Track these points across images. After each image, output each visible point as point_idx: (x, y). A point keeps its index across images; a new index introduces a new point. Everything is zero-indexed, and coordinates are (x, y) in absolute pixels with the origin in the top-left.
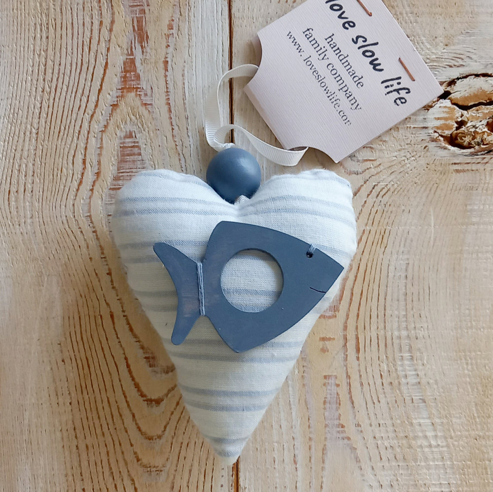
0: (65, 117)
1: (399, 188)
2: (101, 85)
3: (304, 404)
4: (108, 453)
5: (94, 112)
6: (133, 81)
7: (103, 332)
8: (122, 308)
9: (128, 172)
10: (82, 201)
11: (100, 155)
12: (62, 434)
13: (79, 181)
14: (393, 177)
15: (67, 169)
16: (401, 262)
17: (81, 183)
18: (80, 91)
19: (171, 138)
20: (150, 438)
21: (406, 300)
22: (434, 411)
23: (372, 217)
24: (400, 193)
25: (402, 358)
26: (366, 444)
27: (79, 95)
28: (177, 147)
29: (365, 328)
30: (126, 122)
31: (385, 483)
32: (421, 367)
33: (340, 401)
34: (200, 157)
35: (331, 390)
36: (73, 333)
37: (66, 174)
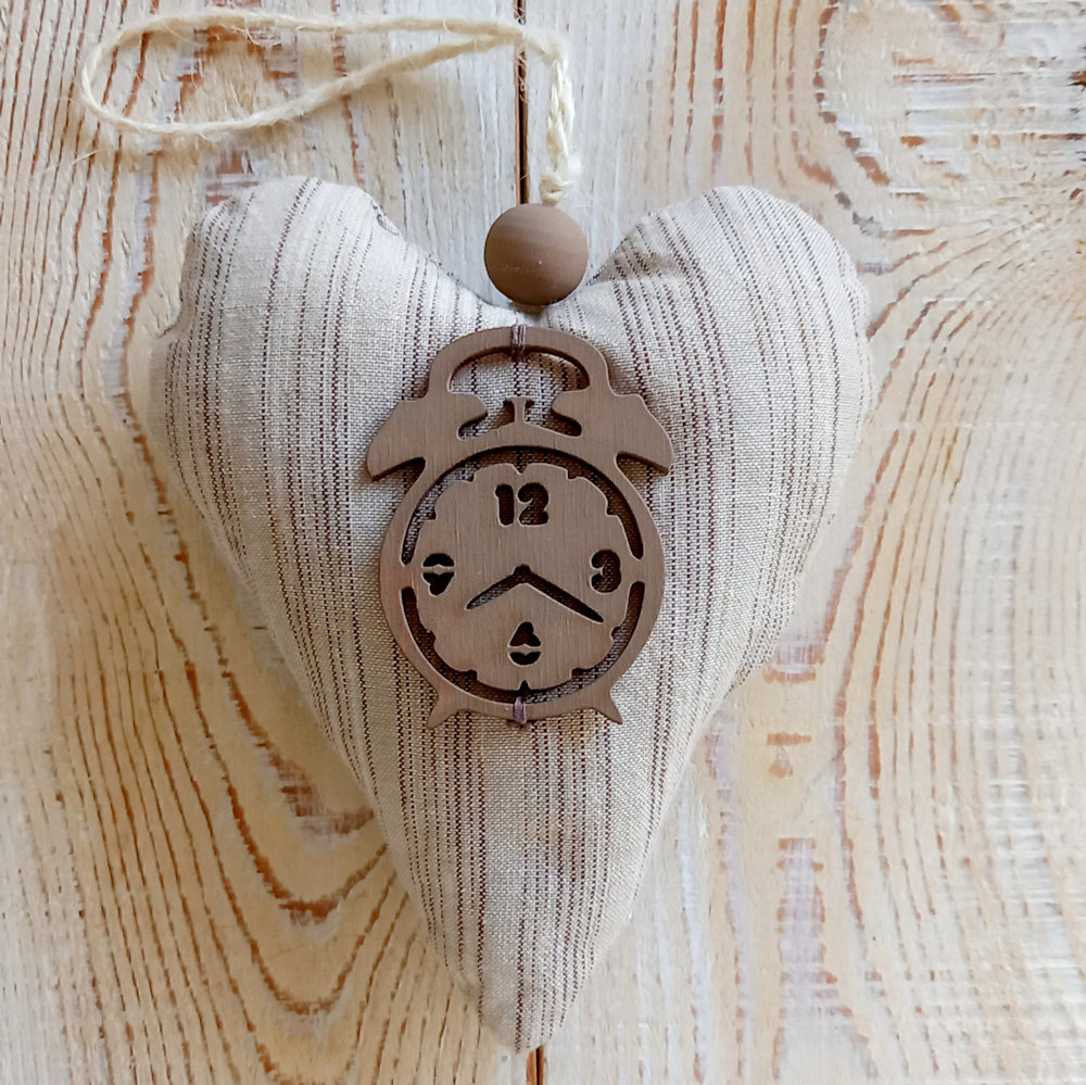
0: (49, 113)
1: (997, 313)
3: (723, 915)
4: (186, 1047)
5: (132, 99)
7: (167, 719)
8: (220, 653)
10: (103, 355)
11: (150, 221)
12: (62, 998)
13: (94, 298)
14: (980, 278)
15: (59, 262)
16: (1001, 523)
17: (98, 301)
18: (91, 38)
19: (351, 170)
20: (301, 1009)
21: (1011, 630)
23: (918, 394)
24: (999, 325)
25: (999, 793)
26: (894, 1026)
29: (895, 709)
32: (1050, 817)
33: (823, 909)
34: (431, 225)
35: (799, 881)
36: (84, 722)
37: (56, 277)
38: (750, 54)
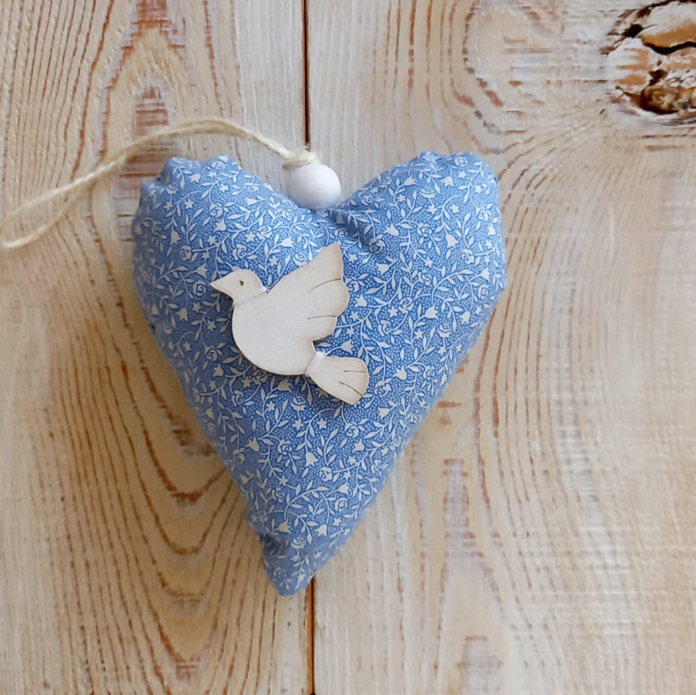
0: (52, 66)
1: (561, 175)
2: (108, 17)
3: (414, 501)
5: (97, 59)
6: (156, 10)
7: (111, 393)
8: (140, 356)
11: (105, 124)
12: (51, 545)
13: (75, 164)
14: (552, 156)
15: (56, 145)
16: (564, 288)
17: (77, 166)
18: (76, 26)
19: (214, 97)
20: (182, 552)
21: (569, 345)
22: (611, 514)
23: (519, 218)
24: (562, 181)
25: (563, 434)
26: (507, 562)
27: (74, 32)
28: (223, 111)
29: (507, 388)
30: (145, 75)
31: (537, 622)
32: (592, 448)
33: (468, 498)
34: (257, 127)
35: (455, 482)
36: (66, 394)
37: (55, 153)
38: (428, 37)
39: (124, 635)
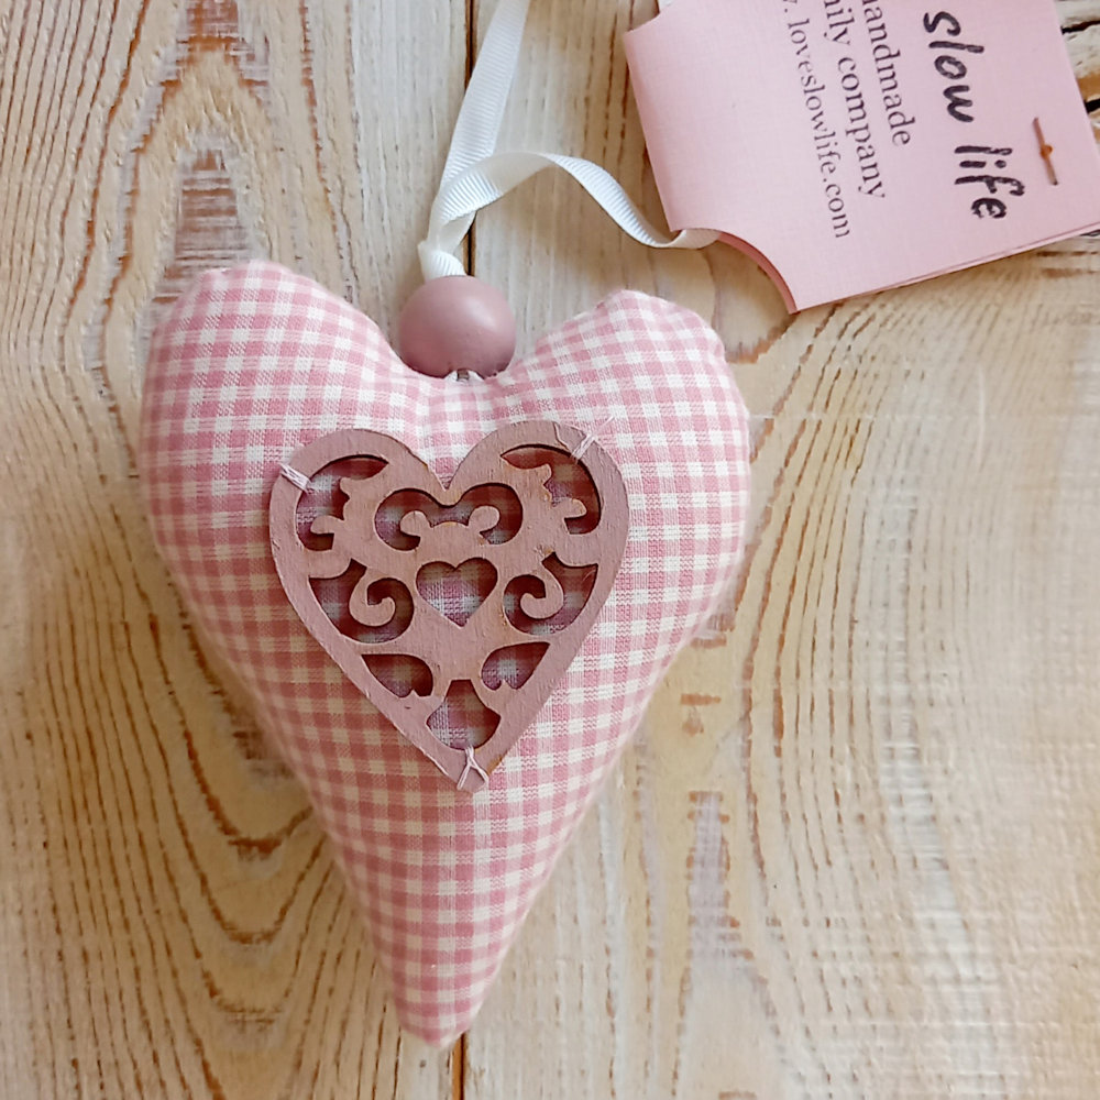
0: (42, 111)
1: (898, 316)
2: (137, 31)
3: (636, 861)
4: (138, 971)
5: (118, 101)
6: (219, 20)
7: (130, 668)
8: (181, 607)
9: (202, 258)
10: (83, 331)
11: (130, 211)
12: (24, 921)
13: (77, 279)
15: (47, 246)
16: (898, 506)
17: (80, 282)
18: (83, 45)
19: (315, 170)
20: (245, 939)
21: (905, 604)
22: (969, 890)
23: (825, 388)
24: (899, 326)
25: (892, 754)
26: (792, 969)
27: (79, 55)
28: (330, 195)
29: (798, 675)
30: (198, 130)
31: (839, 1070)
32: (939, 778)
33: (728, 859)
34: (386, 223)
35: (707, 831)
36: (54, 666)
37: (44, 260)
39: (144, 1077)
